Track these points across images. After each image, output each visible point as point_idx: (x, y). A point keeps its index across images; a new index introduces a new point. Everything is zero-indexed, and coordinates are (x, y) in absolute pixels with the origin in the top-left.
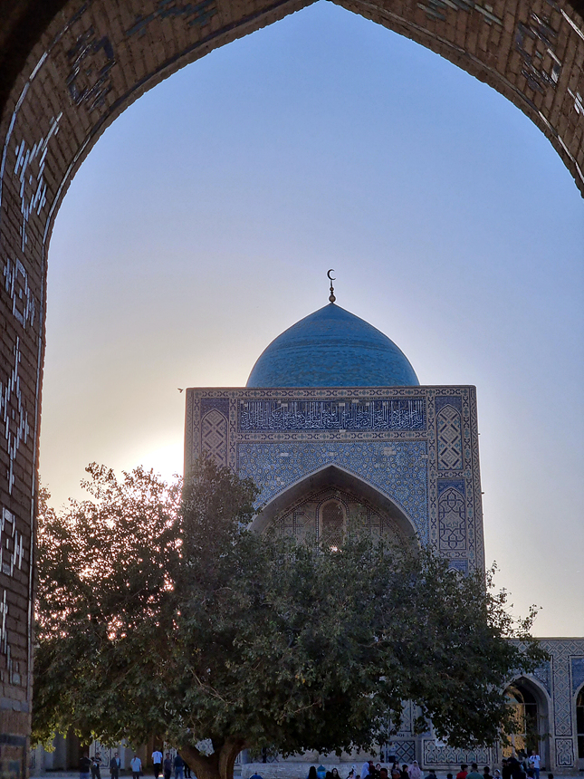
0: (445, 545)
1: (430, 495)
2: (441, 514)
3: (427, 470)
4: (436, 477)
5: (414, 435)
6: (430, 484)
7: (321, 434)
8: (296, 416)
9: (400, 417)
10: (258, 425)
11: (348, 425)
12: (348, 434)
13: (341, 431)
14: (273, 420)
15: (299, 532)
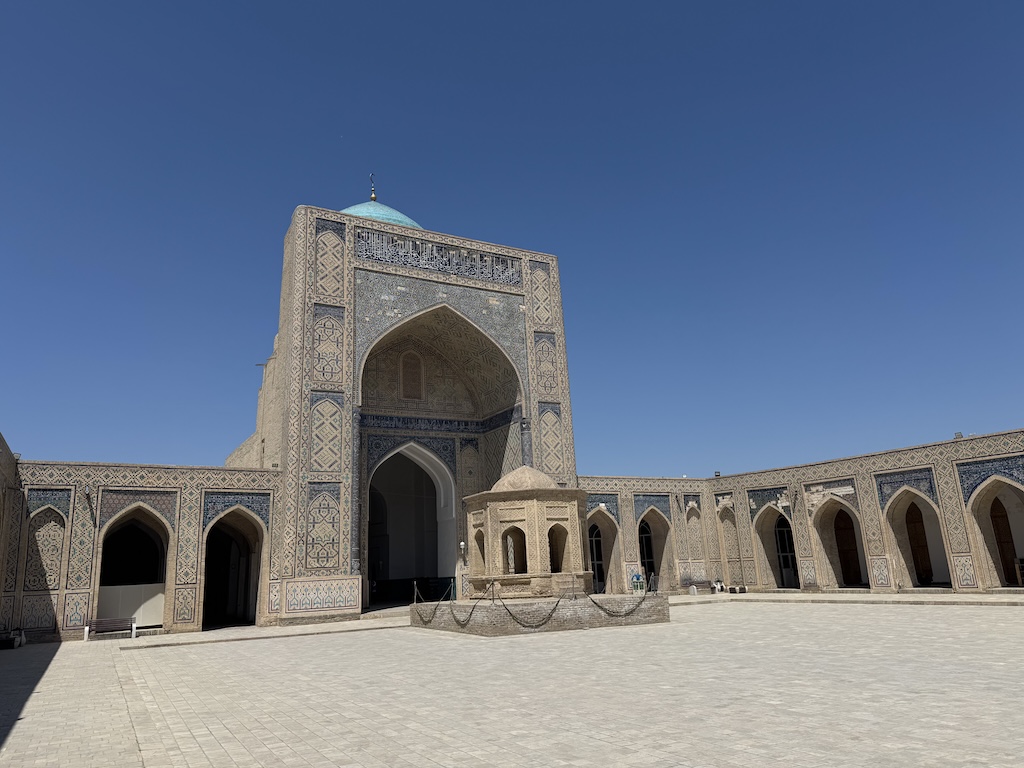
0: (542, 390)
1: (529, 344)
2: (538, 363)
3: (525, 322)
4: (532, 330)
5: (513, 290)
6: (528, 335)
7: (435, 275)
8: (411, 254)
9: (501, 273)
10: (375, 256)
11: (458, 271)
12: (458, 279)
13: (452, 275)
14: (389, 254)
15: (382, 376)
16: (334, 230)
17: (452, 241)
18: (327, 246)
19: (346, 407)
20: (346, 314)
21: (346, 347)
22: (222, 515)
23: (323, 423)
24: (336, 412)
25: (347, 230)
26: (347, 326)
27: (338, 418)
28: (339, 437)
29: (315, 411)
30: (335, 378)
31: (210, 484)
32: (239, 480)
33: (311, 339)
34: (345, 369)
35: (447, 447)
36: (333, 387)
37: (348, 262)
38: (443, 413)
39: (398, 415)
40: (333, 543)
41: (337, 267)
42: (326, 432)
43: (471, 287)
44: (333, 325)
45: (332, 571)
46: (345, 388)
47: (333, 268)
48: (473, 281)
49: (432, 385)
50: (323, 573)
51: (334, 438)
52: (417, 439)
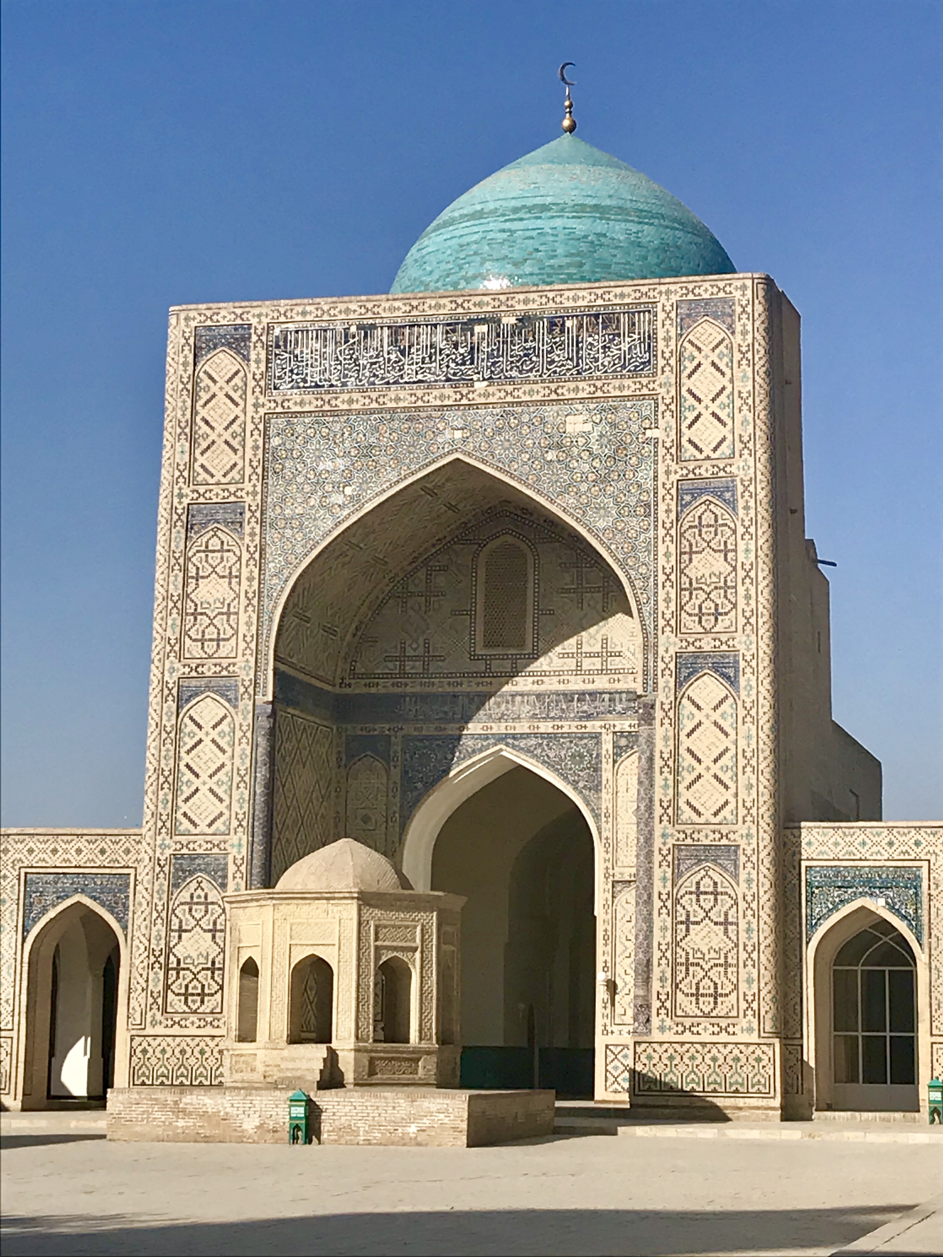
0: (690, 623)
1: (662, 516)
2: (686, 557)
3: (656, 462)
4: (674, 478)
5: (630, 386)
6: (661, 492)
7: (436, 393)
8: (386, 356)
9: (601, 351)
10: (309, 378)
11: (492, 372)
12: (491, 390)
13: (477, 385)
14: (339, 367)
15: (436, 606)
16: (229, 345)
17: (480, 304)
18: (215, 382)
19: (241, 704)
20: (248, 514)
21: (245, 583)
22: (52, 914)
23: (200, 741)
24: (225, 717)
25: (254, 338)
26: (247, 539)
27: (227, 730)
28: (228, 767)
29: (187, 720)
30: (226, 649)
31: (33, 860)
32: (79, 851)
33: (180, 579)
34: (243, 629)
35: (581, 756)
36: (218, 669)
37: (254, 405)
38: (573, 677)
39: (469, 689)
40: (213, 970)
41: (234, 421)
42: (205, 758)
43: (519, 404)
44: (222, 543)
45: (209, 1019)
46: (240, 668)
47: (225, 424)
48: (527, 387)
49: (552, 613)
50: (193, 1023)
51: (218, 770)
52: (510, 741)
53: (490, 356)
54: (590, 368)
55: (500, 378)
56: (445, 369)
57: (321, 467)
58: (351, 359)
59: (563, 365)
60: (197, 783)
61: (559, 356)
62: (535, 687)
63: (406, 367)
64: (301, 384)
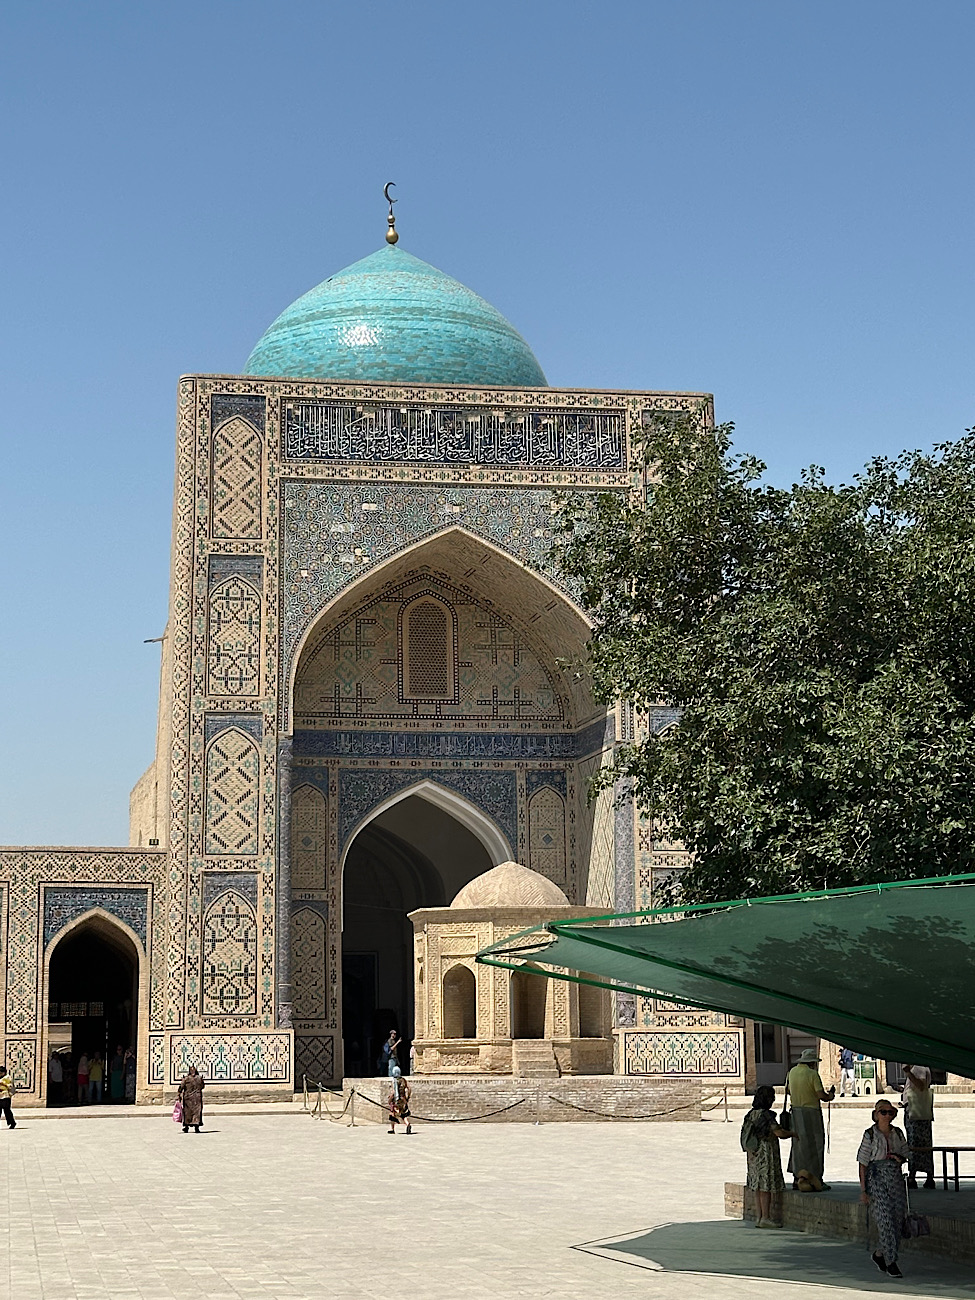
5: (605, 479)
7: (437, 471)
8: (390, 436)
9: (579, 446)
10: (320, 450)
11: (485, 457)
12: (486, 472)
13: (471, 467)
14: (347, 442)
15: (367, 655)
16: (244, 414)
17: (474, 397)
18: (231, 446)
19: (265, 738)
20: (266, 568)
21: (265, 630)
22: (72, 925)
23: (227, 769)
24: (249, 749)
25: (268, 409)
26: (266, 591)
27: (252, 760)
28: (254, 795)
29: (213, 750)
30: (248, 688)
31: (53, 875)
32: (97, 869)
33: (204, 622)
34: (264, 671)
35: (498, 789)
36: (243, 705)
37: (270, 470)
38: (490, 722)
39: (399, 729)
40: (246, 974)
41: (250, 482)
42: (232, 785)
43: (511, 486)
44: (242, 591)
45: (245, 1020)
46: (263, 705)
47: (242, 484)
48: (516, 473)
49: (469, 665)
50: (230, 1023)
51: (246, 796)
52: (436, 775)
53: (483, 442)
54: (570, 461)
55: (492, 463)
56: (443, 451)
57: (332, 530)
58: (358, 435)
59: (546, 456)
60: (225, 808)
61: (543, 447)
62: (457, 729)
63: (408, 447)
64: (313, 455)
